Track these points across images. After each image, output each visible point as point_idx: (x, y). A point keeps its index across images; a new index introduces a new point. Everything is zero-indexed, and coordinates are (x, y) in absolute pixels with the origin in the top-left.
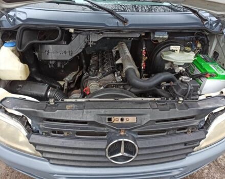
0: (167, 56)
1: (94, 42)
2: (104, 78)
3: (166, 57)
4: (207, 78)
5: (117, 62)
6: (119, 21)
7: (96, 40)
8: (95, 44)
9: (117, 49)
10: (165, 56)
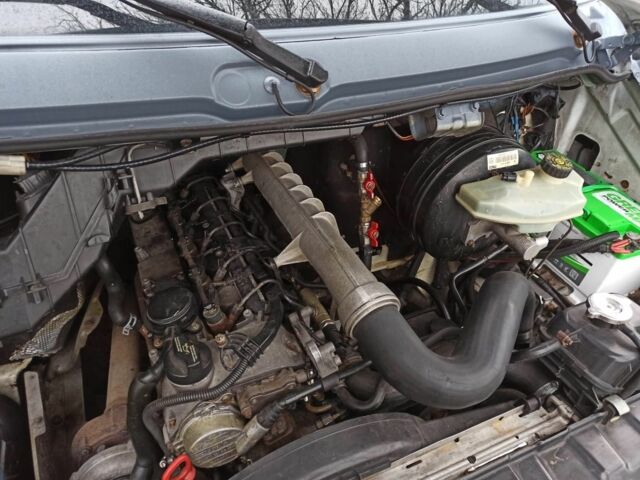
0: (492, 204)
1: (157, 194)
2: (251, 372)
3: (486, 210)
4: (617, 255)
5: (281, 260)
6: (276, 80)
7: (167, 183)
8: (162, 201)
9: (247, 179)
10: (482, 203)
